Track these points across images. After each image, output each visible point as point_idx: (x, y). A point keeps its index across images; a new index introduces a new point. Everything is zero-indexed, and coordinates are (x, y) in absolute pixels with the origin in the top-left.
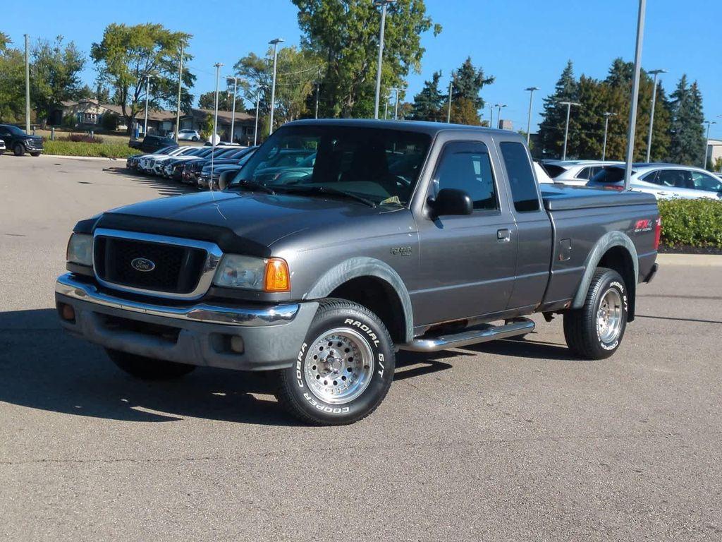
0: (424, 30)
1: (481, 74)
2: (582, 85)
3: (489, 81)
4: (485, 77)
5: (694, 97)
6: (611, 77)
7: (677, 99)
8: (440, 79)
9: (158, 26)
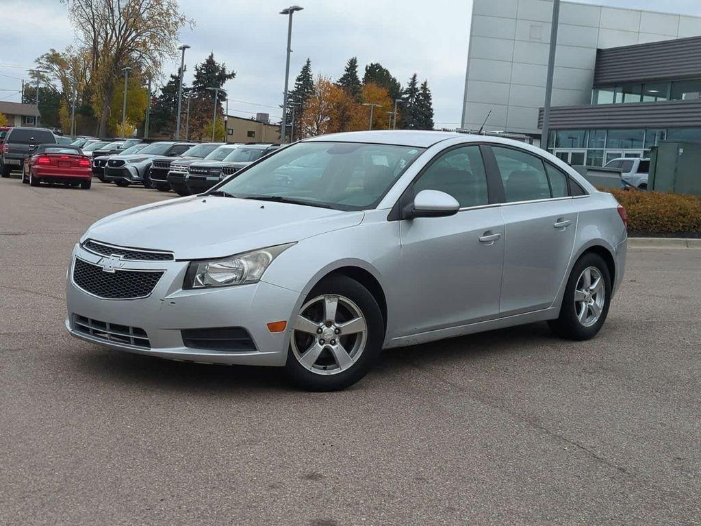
1: (224, 69)
3: (231, 76)
4: (227, 73)
5: (424, 95)
8: (185, 73)
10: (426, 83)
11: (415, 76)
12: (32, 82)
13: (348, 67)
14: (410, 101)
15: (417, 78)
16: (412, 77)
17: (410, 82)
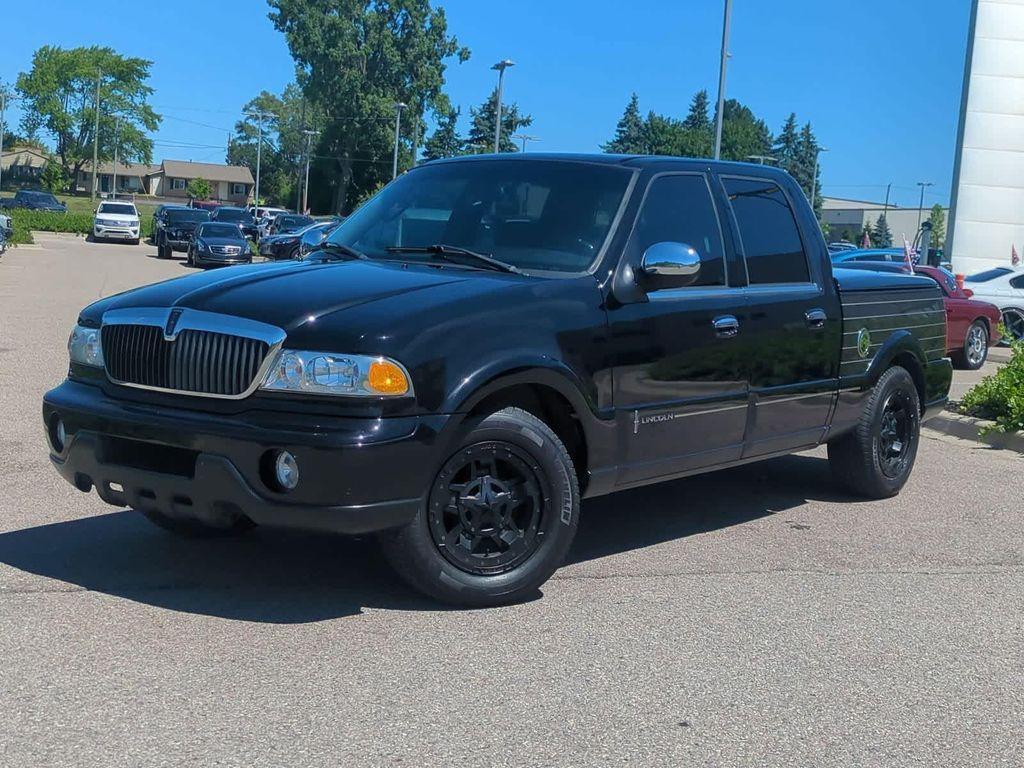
0: (448, 55)
1: (514, 111)
2: (649, 126)
3: (526, 123)
4: (519, 116)
5: (806, 144)
6: (691, 116)
7: (782, 145)
8: (458, 118)
9: (105, 51)
10: (808, 127)
11: (793, 116)
12: (240, 138)
13: (695, 104)
14: (785, 152)
15: (795, 119)
16: (789, 117)
17: (785, 126)
